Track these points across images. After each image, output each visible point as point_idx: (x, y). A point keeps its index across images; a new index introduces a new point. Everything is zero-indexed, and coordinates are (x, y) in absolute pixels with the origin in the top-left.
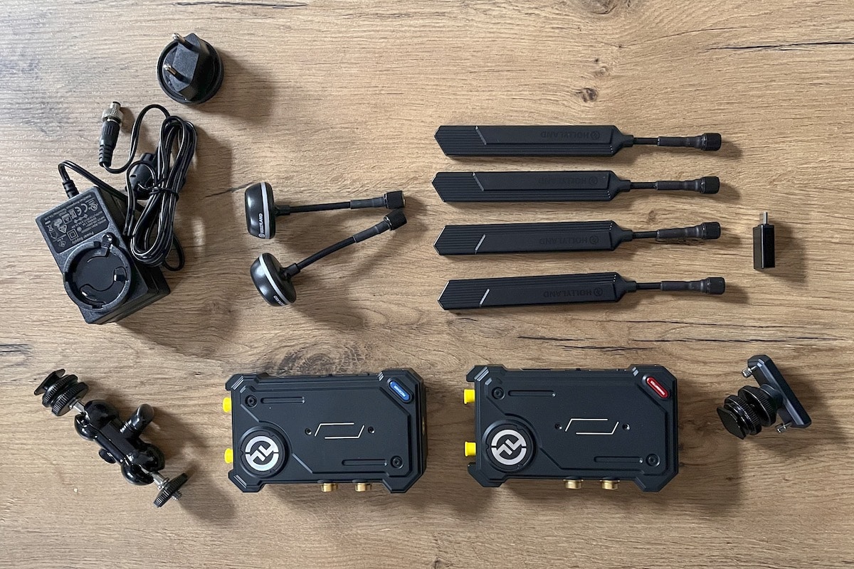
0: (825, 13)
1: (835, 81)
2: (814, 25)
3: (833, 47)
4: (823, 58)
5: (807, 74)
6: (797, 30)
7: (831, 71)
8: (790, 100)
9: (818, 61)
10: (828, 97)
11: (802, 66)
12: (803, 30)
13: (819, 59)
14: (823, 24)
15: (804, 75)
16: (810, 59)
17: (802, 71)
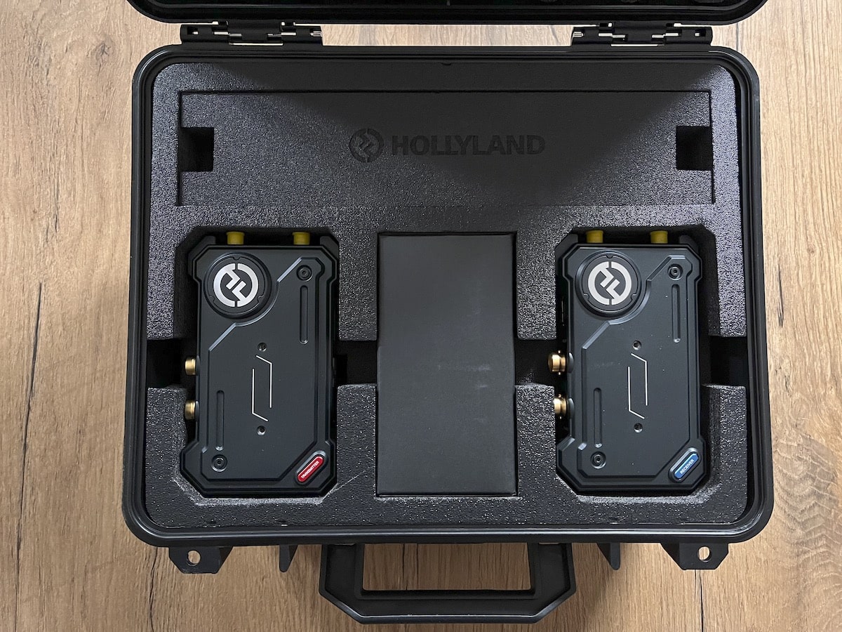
0: (732, 613)
1: (665, 622)
2: (720, 601)
3: (698, 620)
4: (687, 610)
5: (671, 595)
6: (715, 584)
7: (674, 618)
8: (646, 578)
9: (684, 606)
10: (649, 615)
11: (679, 590)
12: (715, 589)
13: (687, 608)
14: (721, 610)
15: (671, 591)
16: (686, 597)
17: (675, 589)
